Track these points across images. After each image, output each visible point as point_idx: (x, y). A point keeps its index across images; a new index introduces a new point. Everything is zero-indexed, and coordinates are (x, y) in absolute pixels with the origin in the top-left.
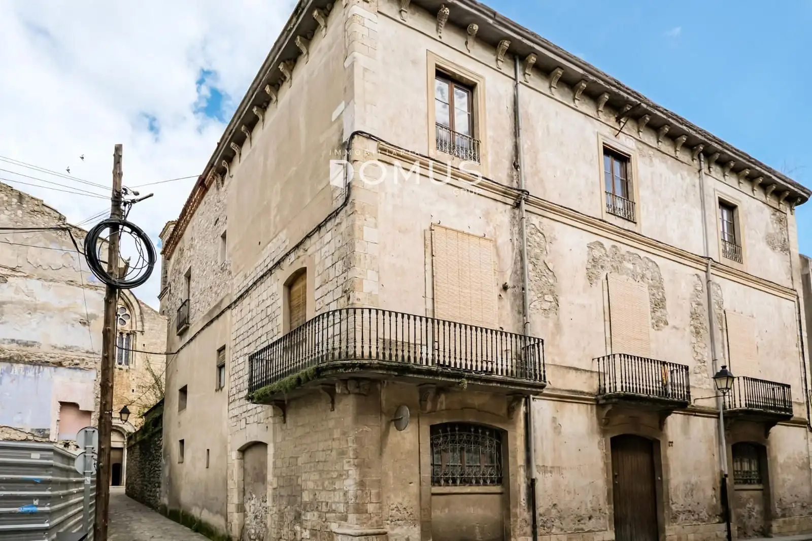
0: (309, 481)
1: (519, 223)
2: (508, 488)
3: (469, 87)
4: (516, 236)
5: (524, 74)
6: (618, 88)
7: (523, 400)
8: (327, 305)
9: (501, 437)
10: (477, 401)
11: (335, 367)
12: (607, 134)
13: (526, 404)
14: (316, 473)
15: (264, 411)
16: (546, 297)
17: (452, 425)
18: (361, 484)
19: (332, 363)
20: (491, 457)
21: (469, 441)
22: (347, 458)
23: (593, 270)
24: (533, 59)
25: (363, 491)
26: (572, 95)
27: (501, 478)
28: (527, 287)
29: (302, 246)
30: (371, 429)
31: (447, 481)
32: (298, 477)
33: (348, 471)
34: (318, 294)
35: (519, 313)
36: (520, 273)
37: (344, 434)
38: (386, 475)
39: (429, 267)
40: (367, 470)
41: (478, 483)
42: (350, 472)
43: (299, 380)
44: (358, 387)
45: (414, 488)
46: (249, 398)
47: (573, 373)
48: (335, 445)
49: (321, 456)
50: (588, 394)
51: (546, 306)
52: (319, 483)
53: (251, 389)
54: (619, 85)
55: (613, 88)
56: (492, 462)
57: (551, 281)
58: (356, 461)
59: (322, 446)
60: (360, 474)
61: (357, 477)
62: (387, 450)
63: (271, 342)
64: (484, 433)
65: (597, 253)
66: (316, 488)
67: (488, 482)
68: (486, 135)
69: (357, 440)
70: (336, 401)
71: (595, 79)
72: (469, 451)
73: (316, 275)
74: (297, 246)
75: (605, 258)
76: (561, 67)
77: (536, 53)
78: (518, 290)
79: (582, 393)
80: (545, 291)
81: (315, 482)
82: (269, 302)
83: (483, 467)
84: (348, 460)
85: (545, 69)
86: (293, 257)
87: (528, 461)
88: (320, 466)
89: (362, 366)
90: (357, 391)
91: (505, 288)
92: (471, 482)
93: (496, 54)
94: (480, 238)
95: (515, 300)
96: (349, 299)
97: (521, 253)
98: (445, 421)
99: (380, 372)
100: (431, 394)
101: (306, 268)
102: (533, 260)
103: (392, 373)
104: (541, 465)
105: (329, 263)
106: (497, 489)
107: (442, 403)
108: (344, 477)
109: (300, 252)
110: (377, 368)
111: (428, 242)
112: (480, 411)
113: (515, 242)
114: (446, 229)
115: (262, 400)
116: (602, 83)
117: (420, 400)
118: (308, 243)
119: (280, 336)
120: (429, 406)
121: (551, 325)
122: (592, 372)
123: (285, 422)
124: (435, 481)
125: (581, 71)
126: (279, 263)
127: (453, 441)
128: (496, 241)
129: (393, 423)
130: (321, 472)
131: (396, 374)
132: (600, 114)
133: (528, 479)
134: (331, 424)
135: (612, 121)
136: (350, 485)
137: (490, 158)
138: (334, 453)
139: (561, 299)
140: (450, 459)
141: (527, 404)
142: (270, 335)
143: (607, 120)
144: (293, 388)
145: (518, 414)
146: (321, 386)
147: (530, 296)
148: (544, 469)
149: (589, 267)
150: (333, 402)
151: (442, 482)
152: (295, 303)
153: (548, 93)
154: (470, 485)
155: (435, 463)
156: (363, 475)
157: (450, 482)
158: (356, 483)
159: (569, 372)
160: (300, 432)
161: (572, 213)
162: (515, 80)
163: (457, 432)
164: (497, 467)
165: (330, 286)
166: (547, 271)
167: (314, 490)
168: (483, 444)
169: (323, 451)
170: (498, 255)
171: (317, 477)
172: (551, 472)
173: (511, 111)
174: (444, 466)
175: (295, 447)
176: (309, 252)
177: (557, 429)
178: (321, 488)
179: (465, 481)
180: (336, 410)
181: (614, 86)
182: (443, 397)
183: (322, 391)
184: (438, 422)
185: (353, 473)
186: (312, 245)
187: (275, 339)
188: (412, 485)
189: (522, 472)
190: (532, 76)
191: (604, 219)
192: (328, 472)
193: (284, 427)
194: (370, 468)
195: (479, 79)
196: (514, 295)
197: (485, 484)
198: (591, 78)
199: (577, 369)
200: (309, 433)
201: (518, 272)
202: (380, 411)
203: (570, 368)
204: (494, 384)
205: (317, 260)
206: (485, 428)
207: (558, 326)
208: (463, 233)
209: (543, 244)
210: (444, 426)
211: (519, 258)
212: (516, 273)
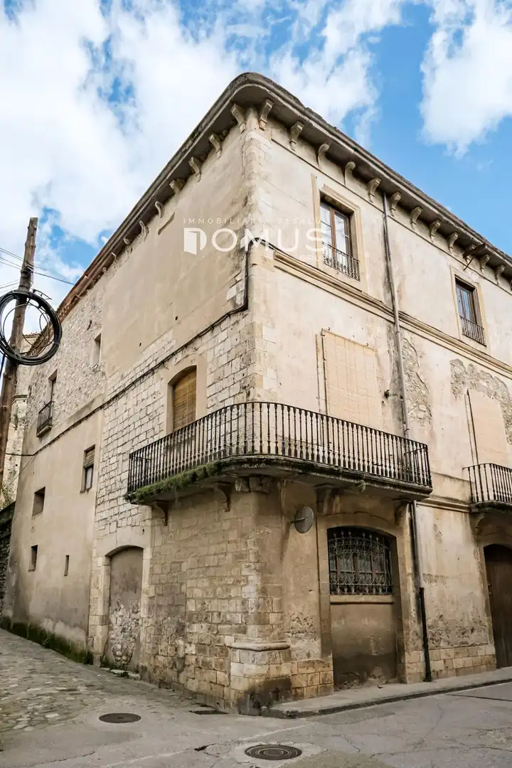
0: (196, 589)
1: (394, 337)
2: (398, 598)
3: (347, 214)
4: (392, 349)
5: (391, 209)
6: (465, 229)
7: (408, 505)
8: (222, 402)
9: (389, 543)
10: (368, 505)
11: (240, 462)
12: (458, 268)
13: (410, 510)
14: (205, 580)
15: (142, 513)
16: (421, 407)
17: (346, 529)
18: (263, 591)
19: (236, 458)
20: (381, 565)
21: (361, 546)
22: (246, 562)
23: (456, 385)
24: (398, 197)
25: (265, 599)
26: (428, 231)
27: (392, 587)
28: (406, 396)
29: (191, 346)
30: (273, 530)
31: (342, 589)
32: (182, 584)
33: (247, 576)
34: (210, 392)
35: (400, 420)
36: (398, 381)
37: (242, 535)
38: (288, 581)
39: (321, 370)
40: (269, 575)
41: (371, 592)
42: (250, 578)
43: (194, 476)
44: (261, 485)
45: (313, 596)
46: (129, 498)
47: (447, 480)
48: (231, 547)
49: (212, 560)
50: (462, 502)
51: (421, 415)
52: (210, 591)
53: (130, 489)
54: (466, 227)
55: (462, 230)
56: (382, 570)
57: (424, 392)
58: (258, 565)
59: (213, 549)
60: (262, 579)
61: (259, 584)
62: (287, 554)
63: (151, 441)
64: (374, 539)
65: (458, 370)
66: (205, 596)
67: (380, 590)
68: (363, 255)
69: (258, 542)
70: (232, 500)
71: (447, 219)
72: (361, 557)
73: (208, 372)
74: (186, 346)
75: (465, 375)
76: (421, 206)
77: (401, 192)
78: (397, 398)
79: (456, 501)
80: (420, 401)
81: (204, 589)
82: (150, 401)
83: (375, 576)
84: (247, 564)
85: (407, 207)
86: (180, 356)
87: (416, 568)
88: (211, 572)
89: (269, 462)
90: (259, 488)
91: (386, 395)
92: (365, 591)
93: (368, 188)
94: (364, 346)
95: (395, 407)
96: (248, 394)
97: (398, 364)
98: (341, 525)
99: (286, 469)
100: (327, 497)
101: (196, 366)
102: (408, 371)
103: (297, 470)
104: (427, 573)
105: (224, 360)
106: (388, 598)
107: (337, 505)
108: (242, 583)
109: (189, 351)
110: (282, 465)
111: (320, 346)
112: (371, 515)
113: (392, 353)
114: (335, 335)
115: (144, 500)
116: (453, 223)
117: (318, 502)
118: (198, 342)
119: (163, 435)
120: (325, 510)
121: (426, 432)
122: (463, 480)
123: (166, 524)
124: (333, 590)
125: (437, 212)
126: (163, 362)
127: (347, 547)
128: (377, 351)
129: (293, 525)
130: (211, 578)
131: (301, 471)
132: (451, 249)
133: (416, 589)
134: (226, 525)
135: (460, 257)
136: (250, 592)
137: (368, 277)
138: (229, 556)
139: (433, 411)
140: (345, 565)
141: (412, 511)
142: (152, 433)
143: (457, 256)
144: (186, 484)
145: (404, 520)
146: (217, 484)
147: (409, 404)
148: (430, 578)
149: (453, 382)
150: (229, 501)
151: (339, 590)
152: (179, 401)
153: (409, 226)
154: (364, 594)
155: (331, 570)
156: (265, 581)
157: (346, 590)
158: (257, 590)
159: (444, 480)
160: (184, 535)
161: (437, 332)
162: (384, 212)
163: (351, 537)
164: (387, 574)
165: (225, 383)
166: (421, 383)
167: (202, 599)
168: (373, 550)
169: (215, 554)
170: (379, 364)
171: (206, 584)
172: (436, 581)
173: (382, 239)
174: (339, 573)
175: (179, 551)
176: (200, 351)
177: (438, 536)
178: (212, 596)
179: (359, 590)
180: (232, 511)
181: (463, 227)
182: (337, 498)
183: (216, 489)
184: (334, 526)
185: (254, 578)
186: (203, 344)
187: (156, 438)
188: (311, 593)
189: (410, 579)
190: (397, 211)
191: (461, 339)
192: (221, 578)
193: (165, 529)
194: (271, 573)
195: (356, 208)
196: (394, 402)
197: (377, 593)
198: (444, 218)
199: (451, 477)
200: (196, 535)
201: (397, 382)
202: (281, 513)
203: (445, 476)
204: (388, 487)
205: (209, 358)
206: (376, 533)
207: (432, 435)
208: (349, 340)
209: (415, 357)
210: (338, 530)
211: (396, 368)
212: (394, 382)
